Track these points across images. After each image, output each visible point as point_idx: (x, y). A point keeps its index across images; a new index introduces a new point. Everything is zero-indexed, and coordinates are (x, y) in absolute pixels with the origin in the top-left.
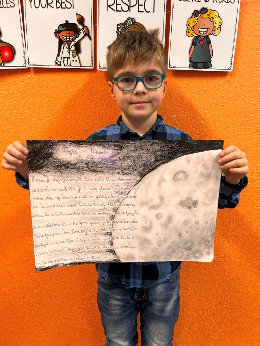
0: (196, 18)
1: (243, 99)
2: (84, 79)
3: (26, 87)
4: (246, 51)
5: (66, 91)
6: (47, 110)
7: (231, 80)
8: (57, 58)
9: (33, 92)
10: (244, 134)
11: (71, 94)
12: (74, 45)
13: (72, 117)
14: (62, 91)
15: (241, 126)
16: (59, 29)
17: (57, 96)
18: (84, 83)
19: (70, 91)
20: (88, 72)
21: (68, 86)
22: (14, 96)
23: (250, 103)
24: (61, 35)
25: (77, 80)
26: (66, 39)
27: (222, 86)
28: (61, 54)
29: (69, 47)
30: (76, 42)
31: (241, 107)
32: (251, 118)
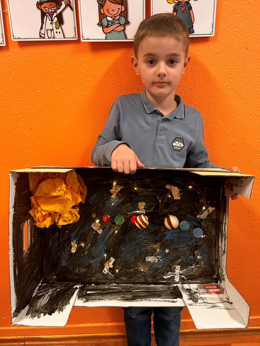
1: (223, 64)
2: (68, 51)
3: (12, 61)
4: (224, 16)
5: (52, 64)
6: (35, 83)
7: (211, 46)
8: (41, 30)
9: (20, 66)
10: (225, 99)
11: (57, 67)
12: (56, 16)
13: (59, 89)
14: (48, 64)
15: (222, 92)
16: (41, 1)
17: (43, 69)
18: (69, 55)
19: (56, 64)
20: (72, 44)
21: (54, 58)
23: (229, 68)
24: (43, 7)
25: (62, 52)
26: (48, 11)
27: (203, 52)
28: (44, 26)
29: (52, 19)
30: (58, 13)
31: (221, 72)
32: (231, 83)
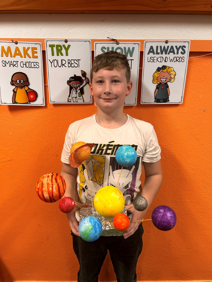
0: (159, 72)
1: (188, 120)
3: (48, 115)
4: (190, 91)
6: (62, 128)
7: (180, 108)
8: (69, 97)
9: (53, 118)
10: (188, 141)
12: (80, 89)
15: (186, 136)
16: (70, 80)
17: (68, 120)
22: (41, 120)
23: (192, 122)
24: (71, 83)
25: (82, 110)
26: (74, 86)
27: (175, 112)
28: (71, 95)
29: (76, 91)
31: (186, 125)
32: (192, 131)
